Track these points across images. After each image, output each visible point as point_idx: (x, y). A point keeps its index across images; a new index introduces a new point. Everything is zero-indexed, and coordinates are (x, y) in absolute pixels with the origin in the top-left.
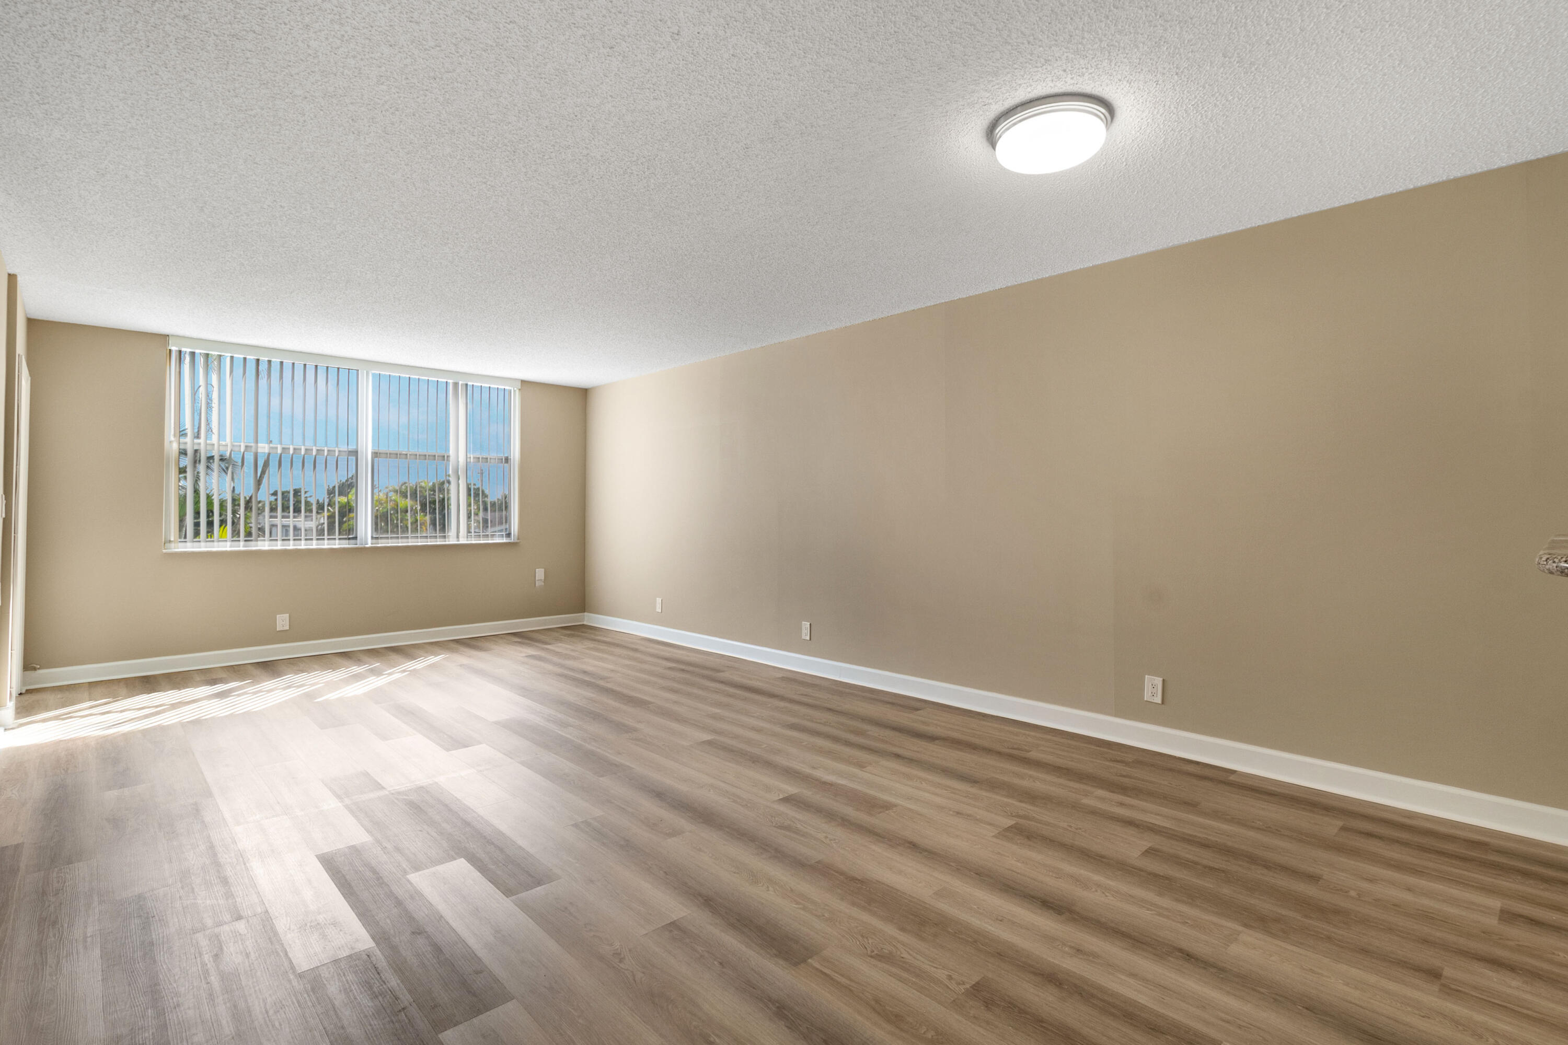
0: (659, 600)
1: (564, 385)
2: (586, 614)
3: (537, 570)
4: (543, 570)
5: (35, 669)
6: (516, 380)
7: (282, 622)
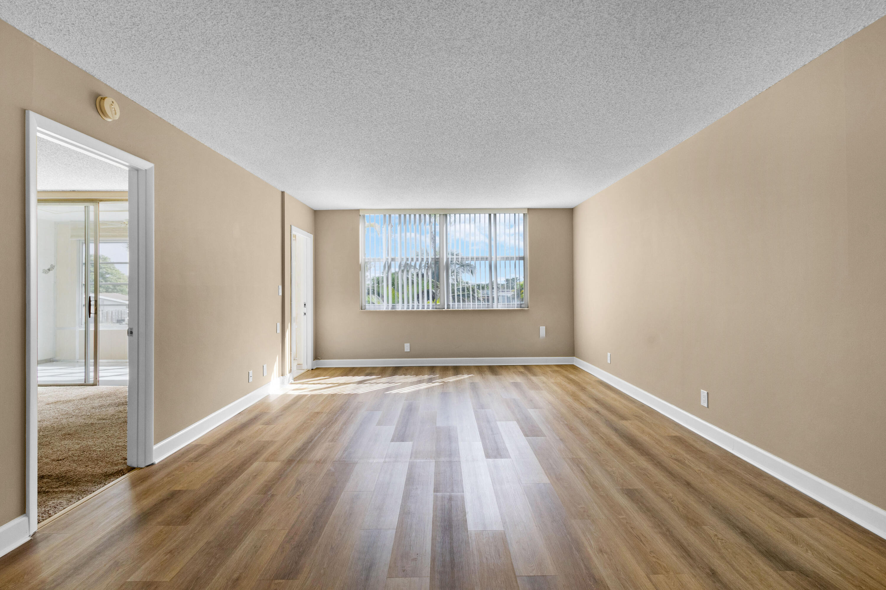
0: (609, 354)
1: (560, 208)
2: (575, 358)
3: (541, 327)
4: (545, 327)
5: (319, 359)
6: (525, 208)
7: (407, 348)
